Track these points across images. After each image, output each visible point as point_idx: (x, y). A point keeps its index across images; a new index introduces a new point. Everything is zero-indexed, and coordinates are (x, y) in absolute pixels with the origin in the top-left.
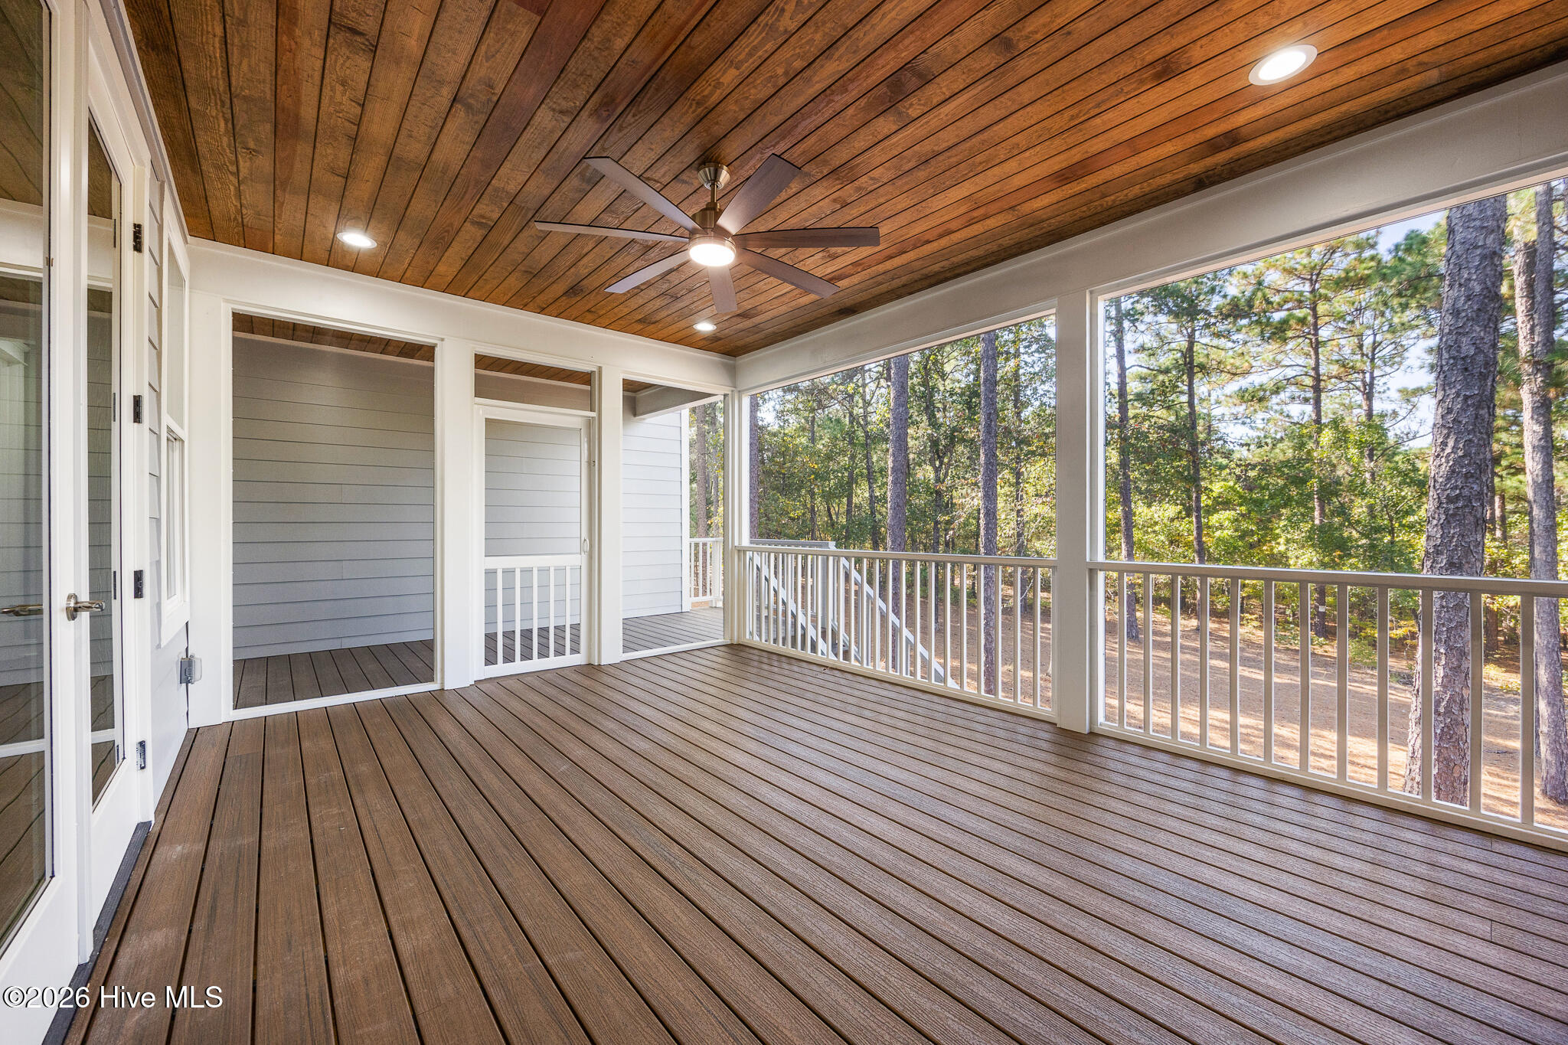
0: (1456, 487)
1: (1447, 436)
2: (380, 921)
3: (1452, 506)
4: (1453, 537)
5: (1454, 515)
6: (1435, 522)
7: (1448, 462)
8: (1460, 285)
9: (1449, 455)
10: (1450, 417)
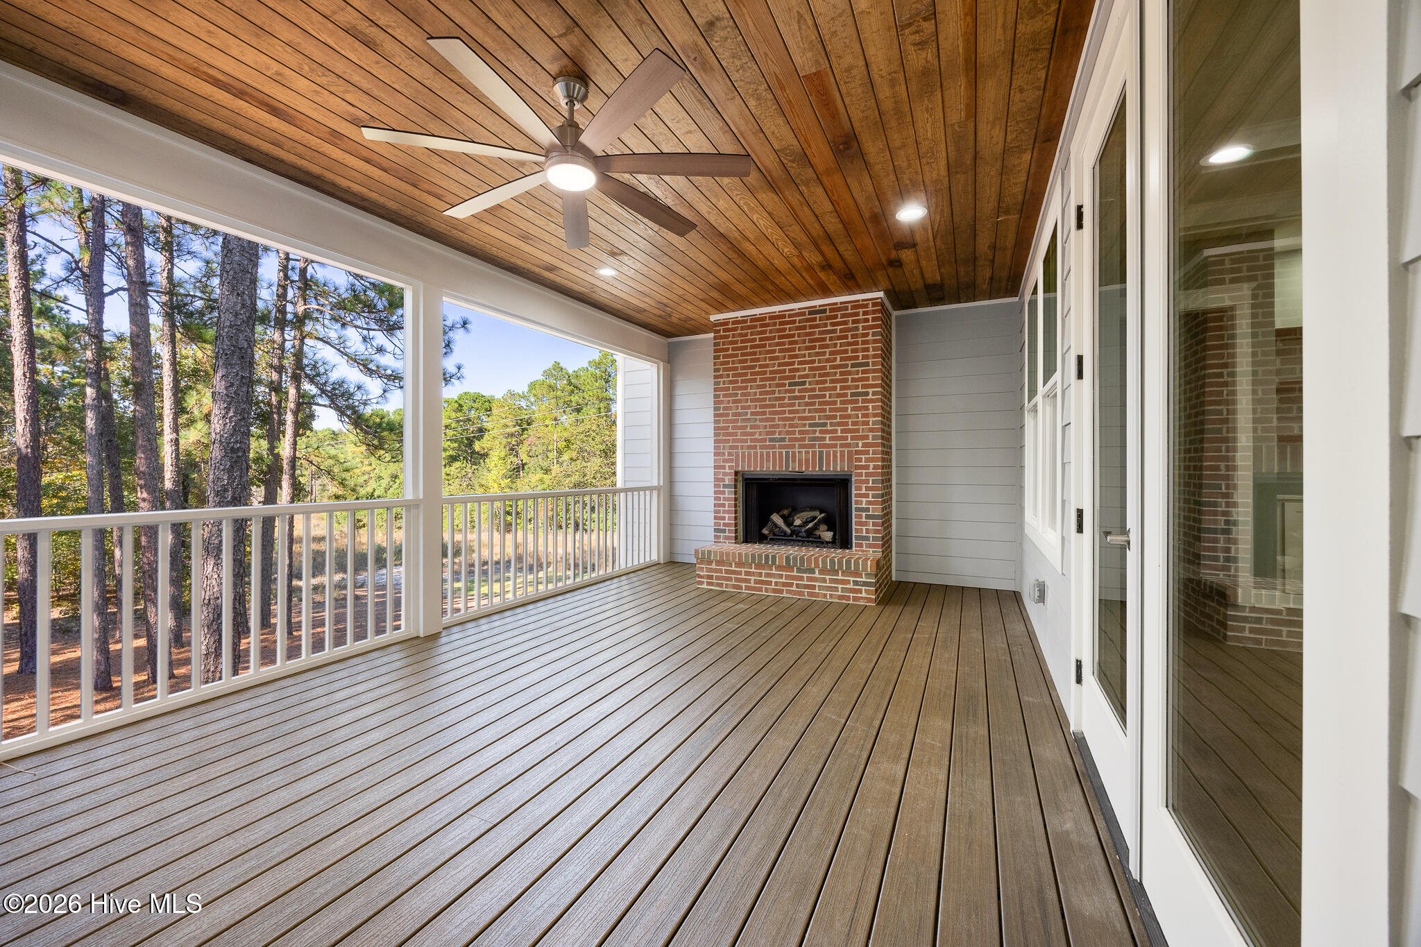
0: (237, 442)
1: (230, 403)
2: (906, 794)
3: (235, 456)
4: (235, 478)
5: (236, 462)
6: (222, 467)
7: (231, 422)
8: (238, 294)
9: (231, 417)
10: (233, 390)
